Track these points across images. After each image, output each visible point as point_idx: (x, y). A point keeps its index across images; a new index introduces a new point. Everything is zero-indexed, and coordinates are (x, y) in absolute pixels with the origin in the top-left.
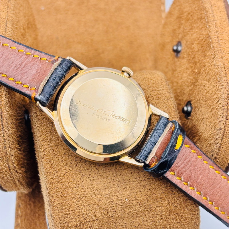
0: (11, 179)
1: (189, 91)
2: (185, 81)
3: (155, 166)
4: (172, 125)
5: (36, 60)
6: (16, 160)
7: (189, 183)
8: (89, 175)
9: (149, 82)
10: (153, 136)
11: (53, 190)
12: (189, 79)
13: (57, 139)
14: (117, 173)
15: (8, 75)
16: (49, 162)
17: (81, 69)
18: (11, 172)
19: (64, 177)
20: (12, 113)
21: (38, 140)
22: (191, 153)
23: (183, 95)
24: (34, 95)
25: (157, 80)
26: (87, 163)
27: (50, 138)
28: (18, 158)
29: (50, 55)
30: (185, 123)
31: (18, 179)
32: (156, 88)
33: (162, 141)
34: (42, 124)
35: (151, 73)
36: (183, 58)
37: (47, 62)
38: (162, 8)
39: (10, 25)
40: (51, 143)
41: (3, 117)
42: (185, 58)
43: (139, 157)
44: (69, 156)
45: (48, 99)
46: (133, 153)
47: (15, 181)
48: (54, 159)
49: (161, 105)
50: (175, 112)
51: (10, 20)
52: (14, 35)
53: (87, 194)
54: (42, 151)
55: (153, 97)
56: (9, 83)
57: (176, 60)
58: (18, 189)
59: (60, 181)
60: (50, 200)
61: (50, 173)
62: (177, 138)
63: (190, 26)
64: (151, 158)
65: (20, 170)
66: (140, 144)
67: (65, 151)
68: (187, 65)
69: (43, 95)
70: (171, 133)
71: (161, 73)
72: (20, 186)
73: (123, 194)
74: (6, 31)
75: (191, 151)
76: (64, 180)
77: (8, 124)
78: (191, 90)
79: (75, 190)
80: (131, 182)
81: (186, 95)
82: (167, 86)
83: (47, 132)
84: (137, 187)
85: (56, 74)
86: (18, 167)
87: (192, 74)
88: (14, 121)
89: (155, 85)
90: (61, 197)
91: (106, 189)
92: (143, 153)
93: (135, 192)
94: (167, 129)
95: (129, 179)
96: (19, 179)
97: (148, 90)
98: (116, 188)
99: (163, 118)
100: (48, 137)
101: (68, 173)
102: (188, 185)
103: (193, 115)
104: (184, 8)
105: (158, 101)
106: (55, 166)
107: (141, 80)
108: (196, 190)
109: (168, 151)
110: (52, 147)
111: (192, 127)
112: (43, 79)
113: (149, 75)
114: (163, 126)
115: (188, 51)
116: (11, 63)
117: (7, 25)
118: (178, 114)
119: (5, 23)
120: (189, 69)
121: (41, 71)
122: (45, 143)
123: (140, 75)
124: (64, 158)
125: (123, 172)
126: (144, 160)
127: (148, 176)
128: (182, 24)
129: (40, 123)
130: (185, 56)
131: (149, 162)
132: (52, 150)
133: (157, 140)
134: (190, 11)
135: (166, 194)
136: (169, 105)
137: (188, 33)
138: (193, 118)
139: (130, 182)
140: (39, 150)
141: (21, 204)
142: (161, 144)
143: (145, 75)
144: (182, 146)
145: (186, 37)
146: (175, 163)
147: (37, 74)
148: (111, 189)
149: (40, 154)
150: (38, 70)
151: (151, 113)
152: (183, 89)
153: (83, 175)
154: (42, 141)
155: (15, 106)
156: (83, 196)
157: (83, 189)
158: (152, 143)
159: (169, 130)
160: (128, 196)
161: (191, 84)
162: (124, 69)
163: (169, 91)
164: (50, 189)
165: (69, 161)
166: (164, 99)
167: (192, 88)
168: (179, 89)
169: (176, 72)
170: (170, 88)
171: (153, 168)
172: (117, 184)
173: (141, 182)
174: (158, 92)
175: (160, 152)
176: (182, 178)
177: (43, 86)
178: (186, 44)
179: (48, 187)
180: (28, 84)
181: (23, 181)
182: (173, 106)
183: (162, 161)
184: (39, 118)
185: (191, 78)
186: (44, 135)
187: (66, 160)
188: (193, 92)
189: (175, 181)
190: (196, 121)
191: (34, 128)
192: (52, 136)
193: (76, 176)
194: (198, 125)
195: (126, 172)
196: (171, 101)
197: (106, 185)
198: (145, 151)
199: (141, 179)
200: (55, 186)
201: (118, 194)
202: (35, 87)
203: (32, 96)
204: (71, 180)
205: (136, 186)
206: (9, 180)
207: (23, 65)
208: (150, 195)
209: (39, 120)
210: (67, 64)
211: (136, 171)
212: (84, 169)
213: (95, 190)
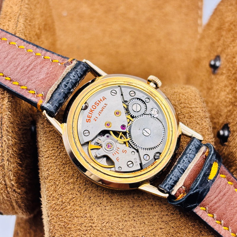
0: (7, 200)
1: (227, 112)
2: (223, 101)
3: (183, 198)
4: (206, 149)
5: (47, 62)
6: (14, 176)
7: (222, 222)
8: (101, 203)
9: (180, 97)
10: (182, 161)
11: (55, 219)
12: (228, 98)
13: (64, 156)
14: (134, 204)
15: (12, 78)
16: (53, 184)
17: (99, 75)
18: (8, 190)
19: (69, 203)
20: (15, 120)
21: (43, 156)
22: (227, 185)
23: (219, 117)
24: (40, 102)
25: (190, 96)
26: (99, 188)
27: (56, 154)
28: (18, 175)
29: (63, 57)
30: (220, 150)
31: (15, 200)
32: (188, 105)
33: (193, 168)
34: (49, 137)
35: (184, 87)
36: (222, 74)
37: (59, 64)
38: (199, 22)
39: (22, 20)
40: (57, 161)
41: (3, 124)
42: (224, 74)
43: (163, 186)
44: (77, 178)
45: (57, 108)
46: (156, 181)
47: (12, 203)
48: (59, 180)
49: (193, 125)
50: (210, 136)
51: (23, 15)
52: (25, 32)
53: (95, 227)
54: (46, 169)
55: (185, 114)
56: (13, 87)
57: (213, 76)
58: (16, 213)
59: (65, 207)
60: (51, 231)
61: (54, 197)
62: (211, 165)
63: (231, 37)
64: (178, 188)
65: (19, 189)
66: (165, 169)
67: (73, 172)
68: (226, 82)
69: (51, 103)
70: (204, 159)
71: (196, 88)
72: (18, 209)
73: (140, 230)
74: (16, 27)
75: (227, 183)
76: (69, 207)
77: (8, 132)
78: (230, 111)
79: (81, 220)
80: (151, 217)
81: (223, 117)
82: (202, 104)
83: (53, 147)
84: (158, 223)
85: (69, 79)
86: (17, 185)
87: (232, 92)
88: (17, 131)
89: (187, 101)
90: (64, 228)
91: (119, 223)
92: (169, 181)
93: (155, 228)
94: (200, 154)
95: (148, 212)
96: (17, 200)
97: (178, 106)
98: (131, 222)
99: (195, 140)
100: (55, 153)
101: (75, 199)
102: (221, 224)
103: (231, 141)
104: (226, 18)
105: (190, 120)
106: (60, 189)
107: (170, 94)
108: (230, 230)
109: (199, 181)
110: (58, 166)
111: (228, 155)
112: (53, 84)
113: (180, 89)
114: (194, 149)
115: (228, 66)
116: (17, 64)
117: (19, 21)
118: (213, 138)
119: (17, 18)
120: (228, 87)
121: (51, 74)
122: (50, 161)
123: (169, 88)
124: (72, 180)
125: (141, 203)
126: (170, 190)
127: (171, 210)
128: (222, 36)
129: (47, 136)
130: (224, 72)
131: (176, 194)
132: (58, 170)
133: (186, 166)
134: (233, 20)
135: (193, 234)
136: (203, 126)
137: (229, 46)
138: (230, 144)
139: (149, 216)
140: (43, 168)
141: (20, 231)
142: (191, 172)
143: (175, 89)
144: (217, 175)
145: (226, 51)
146: (207, 196)
147: (46, 78)
148: (126, 223)
149: (43, 173)
150: (48, 74)
151: (180, 133)
152: (220, 110)
153: (93, 202)
154: (46, 158)
155: (20, 113)
156: (91, 229)
157: (91, 219)
158: (180, 169)
159: (202, 155)
160: (146, 233)
161: (229, 104)
162: (151, 77)
163: (204, 110)
164: (51, 217)
165: (77, 184)
166: (198, 119)
167: (231, 109)
168: (214, 110)
169: (212, 91)
170: (205, 106)
171: (180, 201)
172: (134, 217)
173: (163, 217)
174: (190, 109)
175: (190, 182)
176: (215, 215)
177: (52, 92)
178: (225, 59)
179: (49, 214)
180: (35, 90)
181: (22, 203)
182: (208, 128)
183: (192, 193)
184: (46, 130)
185: (230, 96)
186: (50, 151)
187: (74, 183)
188: (232, 114)
189: (206, 218)
190: (234, 148)
191: (40, 141)
192: (59, 153)
193: (84, 204)
194: (236, 153)
195: (146, 203)
196: (205, 122)
197: (119, 217)
198: (171, 178)
199: (163, 213)
200: (58, 213)
201: (134, 229)
202: (43, 93)
203: (38, 103)
204: (77, 208)
205: (156, 222)
206: (5, 200)
207: (31, 67)
208: (173, 234)
209: (46, 132)
210: (83, 68)
211: (157, 203)
212: (94, 196)
213: (105, 222)
